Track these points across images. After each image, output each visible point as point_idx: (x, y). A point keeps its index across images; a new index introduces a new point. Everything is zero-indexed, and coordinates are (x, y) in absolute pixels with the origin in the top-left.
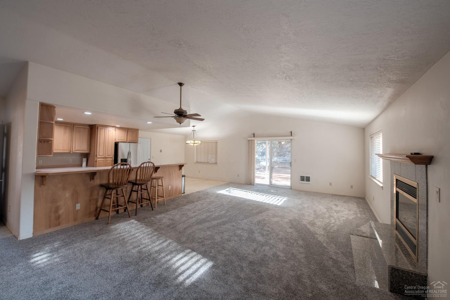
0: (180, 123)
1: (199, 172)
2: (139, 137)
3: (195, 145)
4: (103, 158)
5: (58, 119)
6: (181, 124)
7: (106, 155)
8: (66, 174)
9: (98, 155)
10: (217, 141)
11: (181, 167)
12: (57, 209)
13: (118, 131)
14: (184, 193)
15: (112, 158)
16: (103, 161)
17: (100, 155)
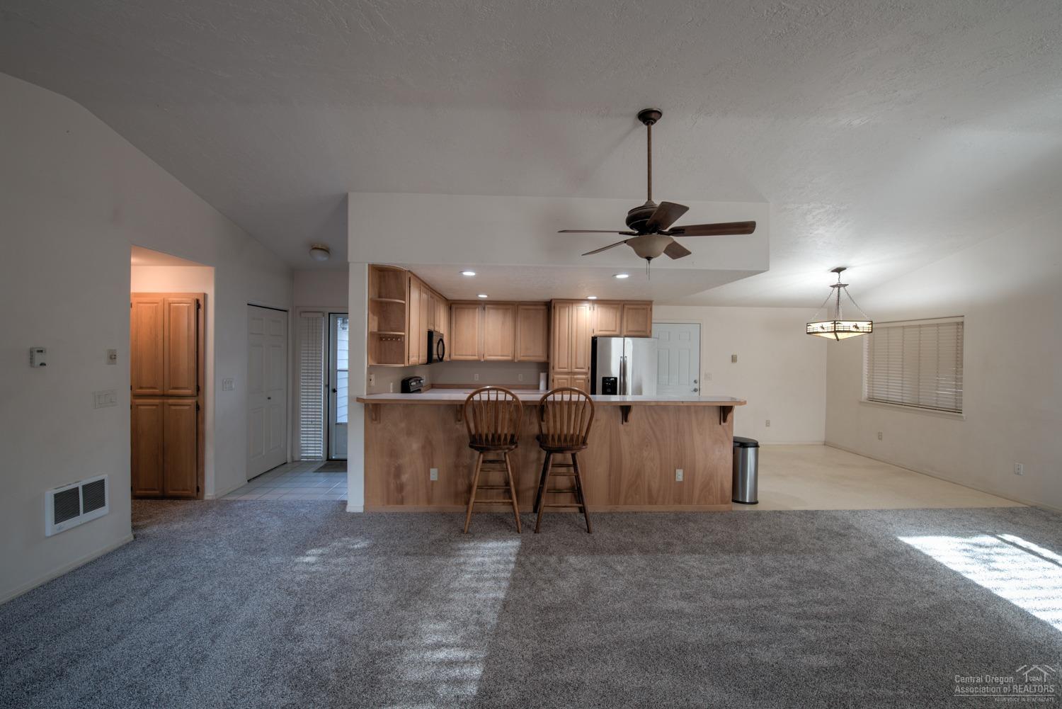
0: (649, 258)
1: (880, 439)
2: (653, 321)
3: (840, 336)
4: (567, 373)
5: (480, 296)
6: (652, 261)
7: (573, 367)
8: (412, 404)
9: (556, 367)
10: (960, 320)
11: (725, 411)
12: (398, 472)
13: (599, 309)
14: (756, 503)
15: (585, 374)
16: (567, 379)
17: (561, 366)
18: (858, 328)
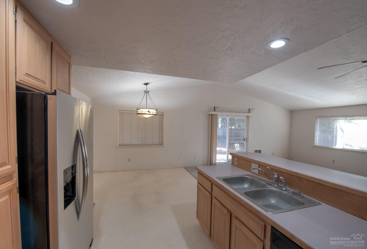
18: (150, 112)
